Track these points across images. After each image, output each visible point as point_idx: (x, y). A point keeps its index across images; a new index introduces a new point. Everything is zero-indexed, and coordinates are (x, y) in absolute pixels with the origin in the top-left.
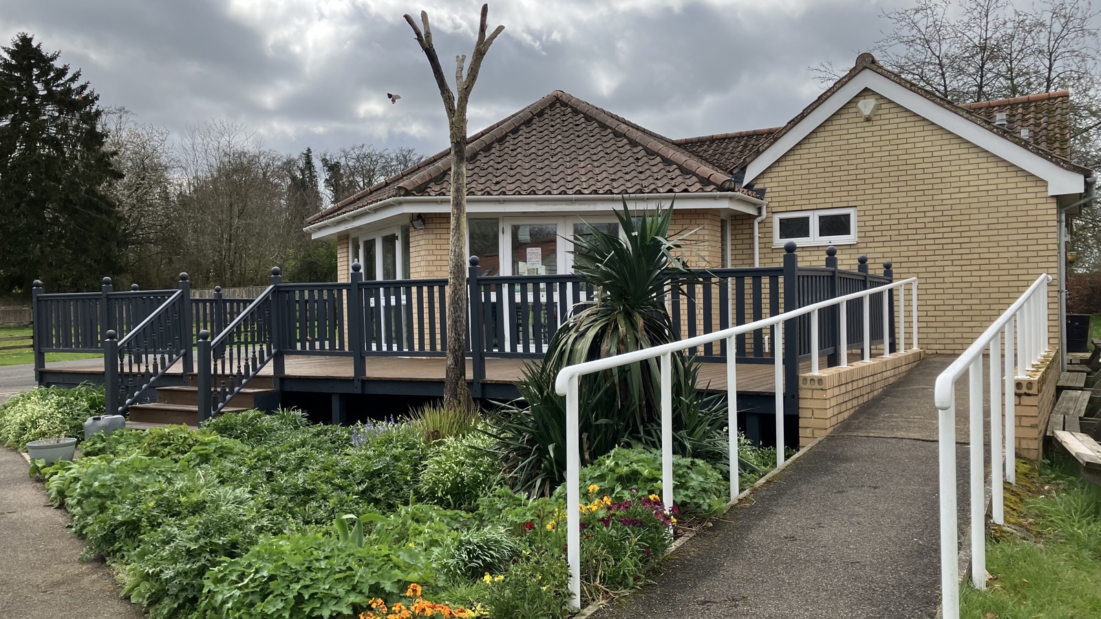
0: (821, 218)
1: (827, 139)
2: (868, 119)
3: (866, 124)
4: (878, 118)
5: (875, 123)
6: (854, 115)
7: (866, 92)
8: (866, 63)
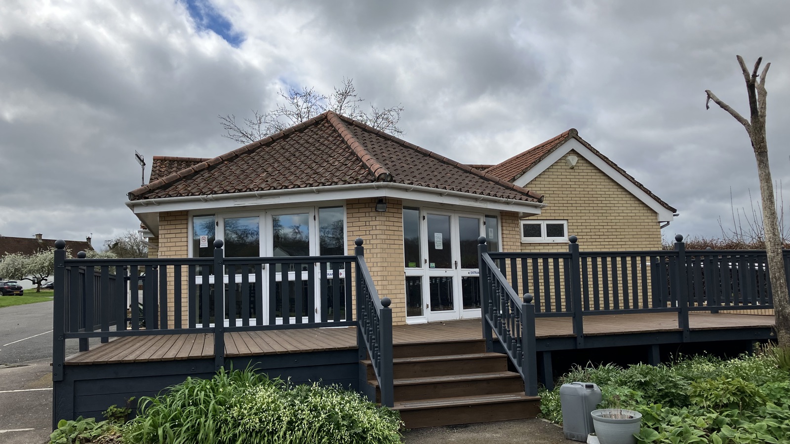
0: (547, 225)
1: (550, 177)
2: (572, 168)
3: (571, 170)
4: (577, 168)
5: (576, 171)
6: (564, 164)
7: (573, 151)
8: (572, 134)
